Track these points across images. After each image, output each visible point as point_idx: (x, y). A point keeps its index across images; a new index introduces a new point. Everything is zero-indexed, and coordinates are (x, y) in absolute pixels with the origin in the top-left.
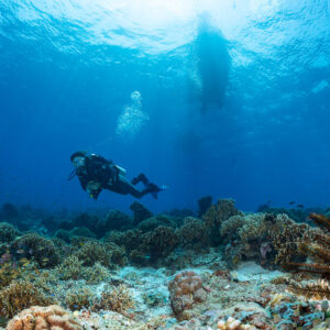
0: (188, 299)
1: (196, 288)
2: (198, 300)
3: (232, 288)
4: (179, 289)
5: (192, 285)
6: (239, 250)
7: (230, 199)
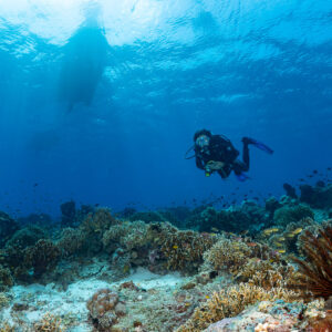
0: (111, 315)
1: (116, 304)
2: (121, 314)
3: (145, 298)
4: (101, 307)
5: (111, 301)
6: (127, 259)
7: (105, 208)
